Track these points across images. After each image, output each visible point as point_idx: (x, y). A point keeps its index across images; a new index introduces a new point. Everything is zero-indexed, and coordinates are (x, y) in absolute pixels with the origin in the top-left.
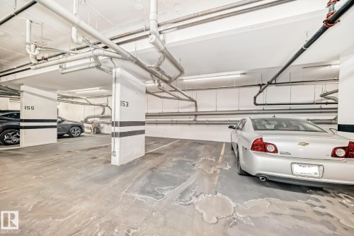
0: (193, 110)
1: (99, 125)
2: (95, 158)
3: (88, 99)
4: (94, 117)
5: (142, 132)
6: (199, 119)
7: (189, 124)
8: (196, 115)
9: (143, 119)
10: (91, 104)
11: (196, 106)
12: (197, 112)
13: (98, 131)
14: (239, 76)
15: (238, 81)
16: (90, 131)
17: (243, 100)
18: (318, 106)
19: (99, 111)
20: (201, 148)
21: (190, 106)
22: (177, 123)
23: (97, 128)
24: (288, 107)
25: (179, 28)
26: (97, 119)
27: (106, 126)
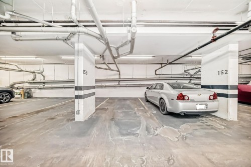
0: (117, 77)
1: (30, 90)
2: (53, 119)
3: (19, 66)
4: (23, 83)
5: (94, 94)
6: (121, 83)
7: (114, 87)
8: (119, 81)
9: (94, 84)
10: (22, 71)
11: (120, 75)
12: (120, 78)
13: (28, 95)
14: (151, 57)
15: (149, 60)
16: (20, 96)
17: (149, 72)
18: (182, 76)
19: (30, 77)
20: (128, 102)
21: (115, 75)
22: (106, 87)
23: (28, 93)
24: (170, 76)
25: (146, 26)
26: (26, 85)
27: (38, 91)
